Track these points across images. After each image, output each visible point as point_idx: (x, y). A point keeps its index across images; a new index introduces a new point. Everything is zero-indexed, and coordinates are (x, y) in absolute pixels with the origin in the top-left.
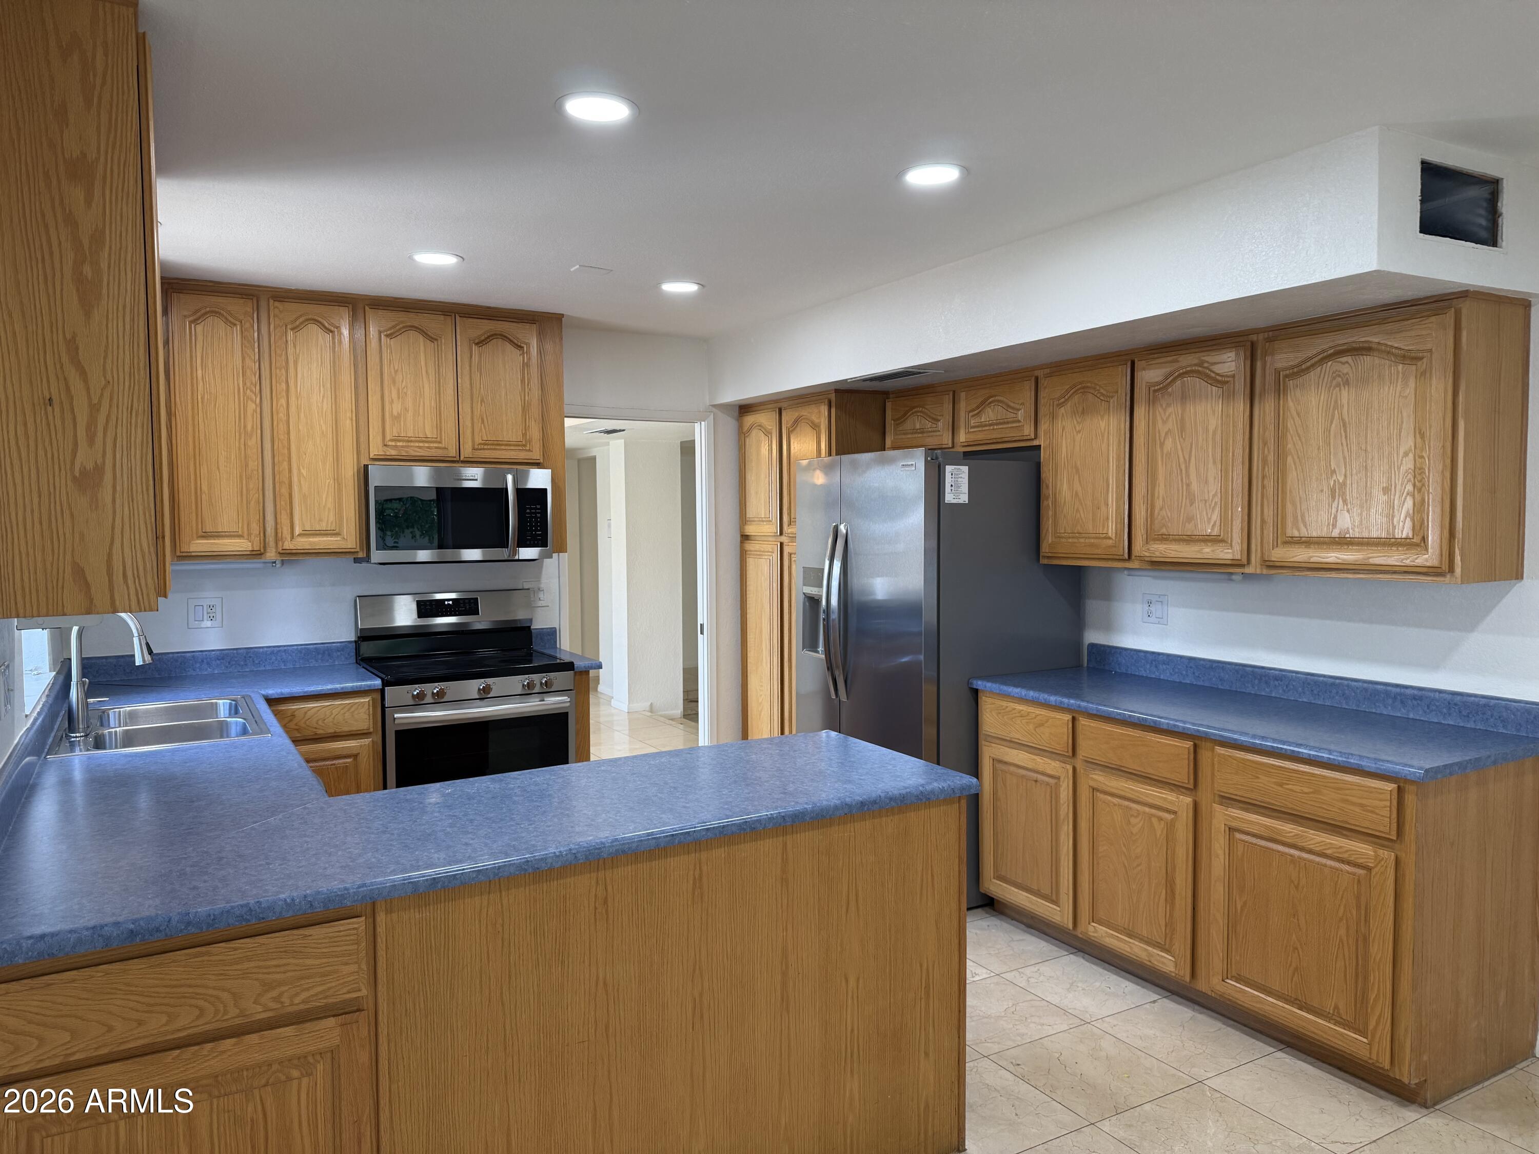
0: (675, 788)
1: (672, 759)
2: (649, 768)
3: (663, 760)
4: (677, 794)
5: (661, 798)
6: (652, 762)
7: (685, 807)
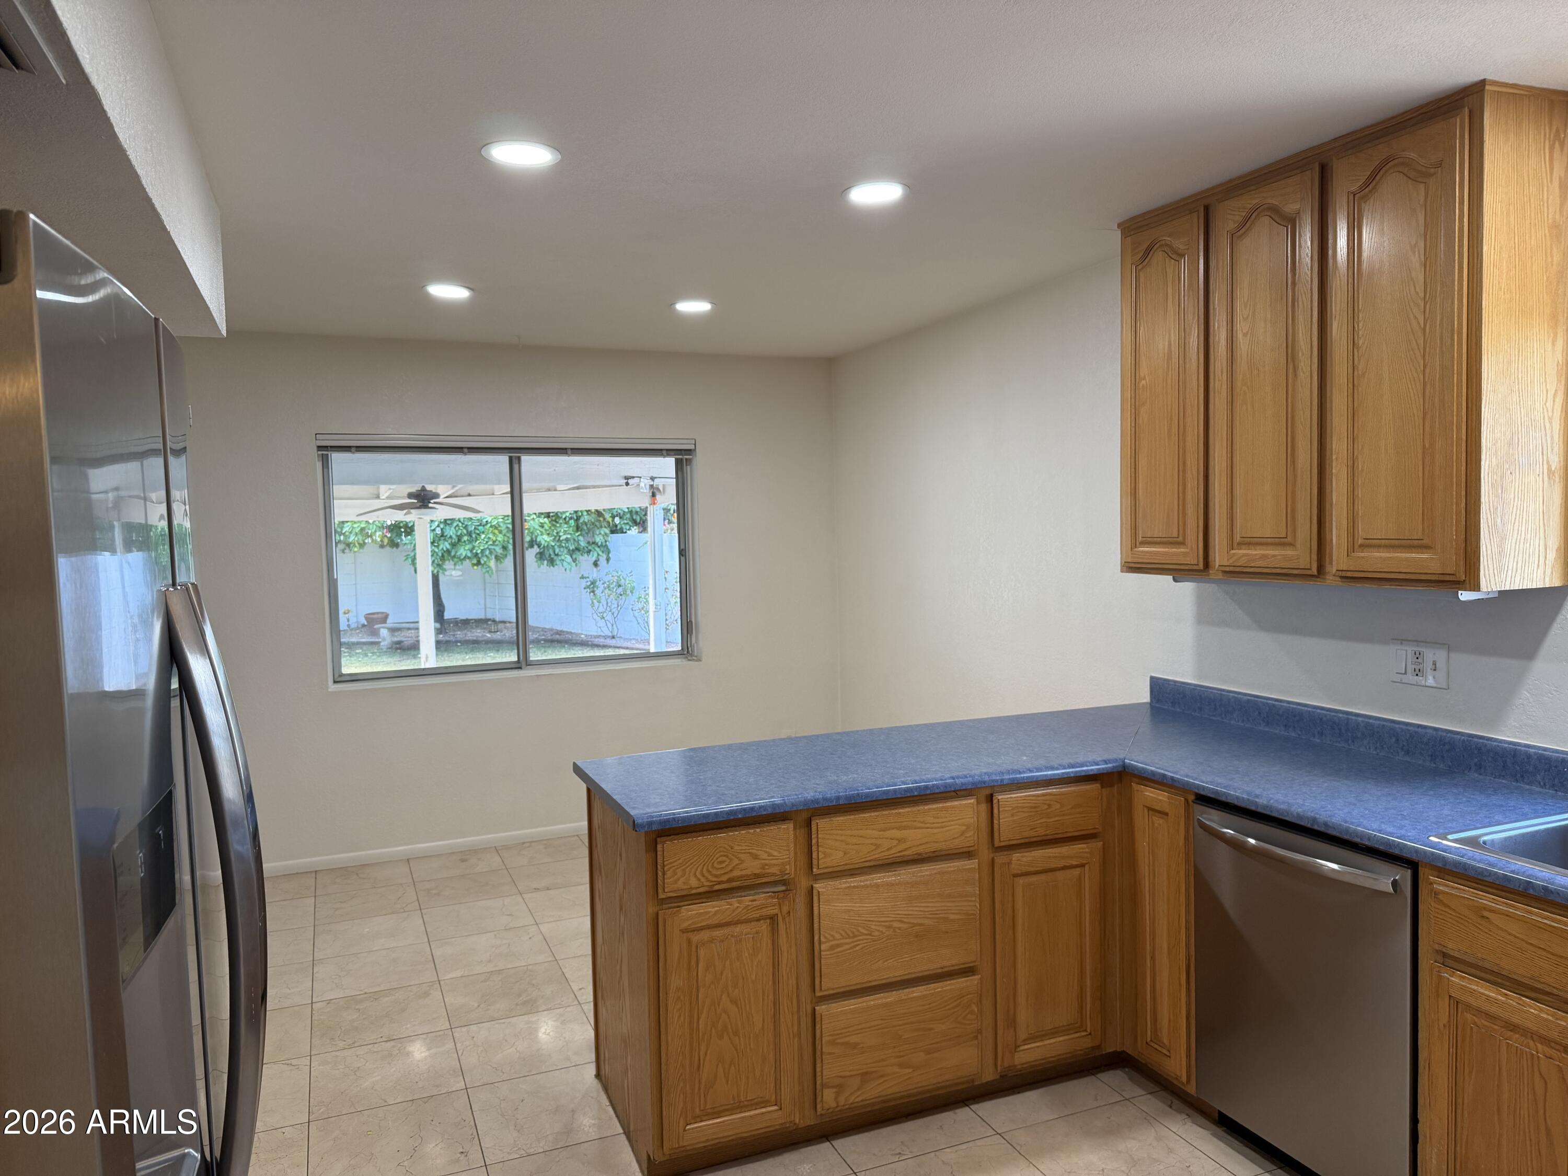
0: (832, 754)
1: (836, 778)
2: (857, 771)
3: (845, 778)
4: (830, 750)
5: (843, 747)
6: (855, 776)
7: (825, 742)
